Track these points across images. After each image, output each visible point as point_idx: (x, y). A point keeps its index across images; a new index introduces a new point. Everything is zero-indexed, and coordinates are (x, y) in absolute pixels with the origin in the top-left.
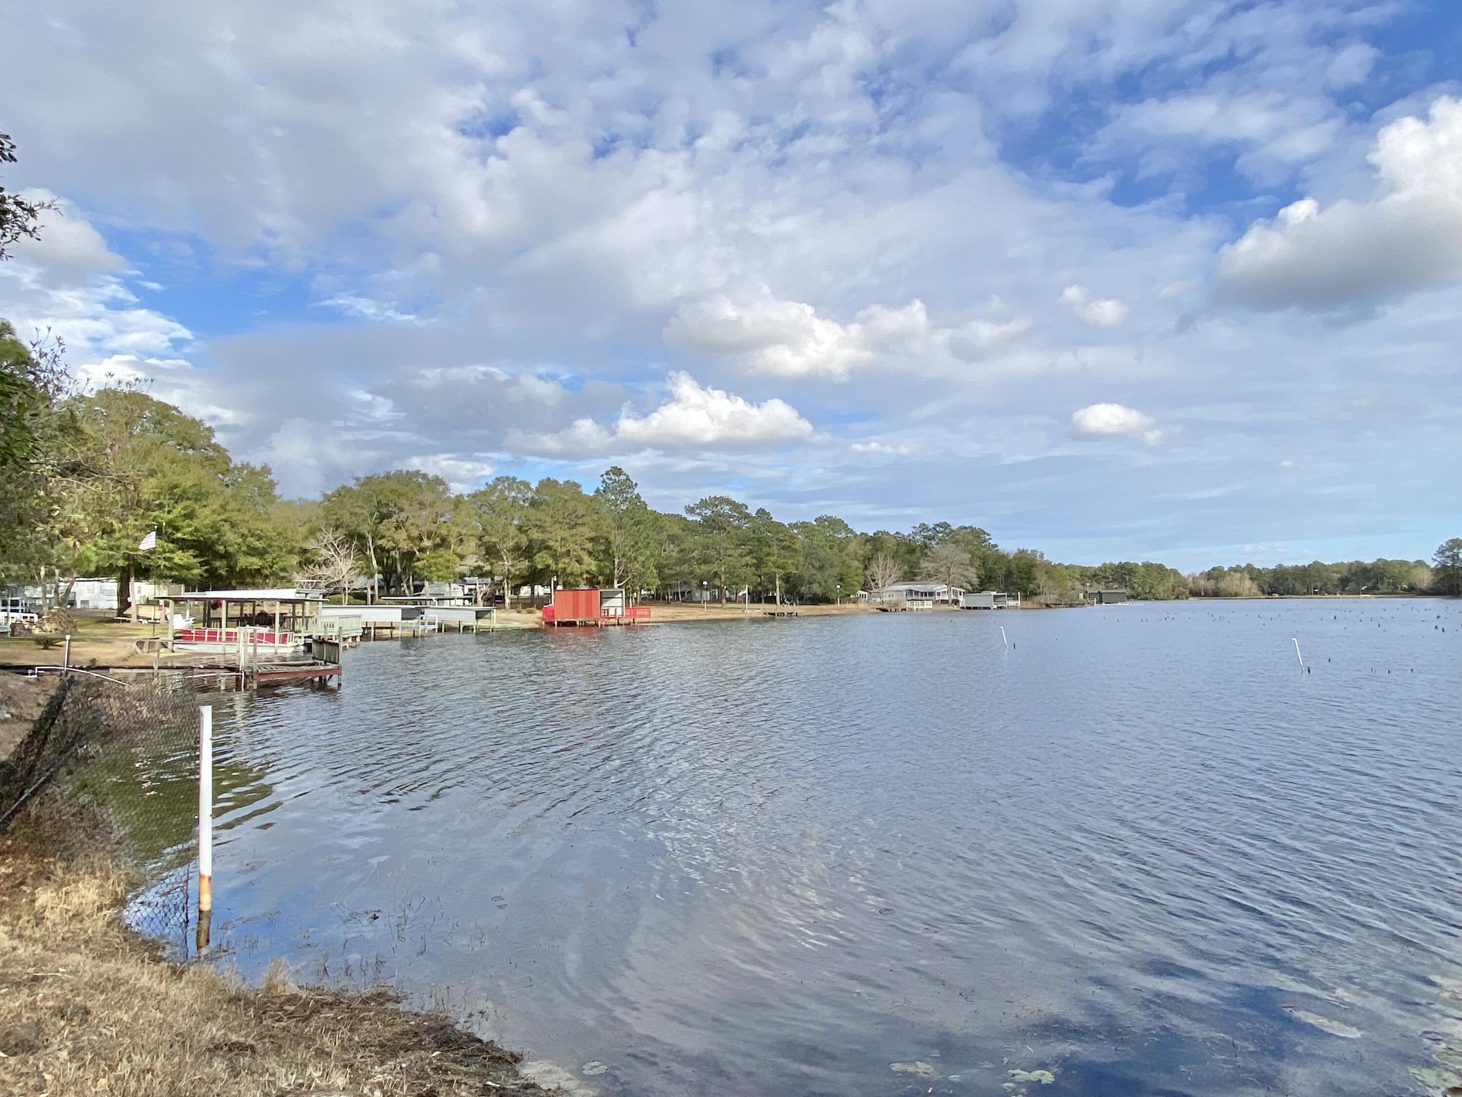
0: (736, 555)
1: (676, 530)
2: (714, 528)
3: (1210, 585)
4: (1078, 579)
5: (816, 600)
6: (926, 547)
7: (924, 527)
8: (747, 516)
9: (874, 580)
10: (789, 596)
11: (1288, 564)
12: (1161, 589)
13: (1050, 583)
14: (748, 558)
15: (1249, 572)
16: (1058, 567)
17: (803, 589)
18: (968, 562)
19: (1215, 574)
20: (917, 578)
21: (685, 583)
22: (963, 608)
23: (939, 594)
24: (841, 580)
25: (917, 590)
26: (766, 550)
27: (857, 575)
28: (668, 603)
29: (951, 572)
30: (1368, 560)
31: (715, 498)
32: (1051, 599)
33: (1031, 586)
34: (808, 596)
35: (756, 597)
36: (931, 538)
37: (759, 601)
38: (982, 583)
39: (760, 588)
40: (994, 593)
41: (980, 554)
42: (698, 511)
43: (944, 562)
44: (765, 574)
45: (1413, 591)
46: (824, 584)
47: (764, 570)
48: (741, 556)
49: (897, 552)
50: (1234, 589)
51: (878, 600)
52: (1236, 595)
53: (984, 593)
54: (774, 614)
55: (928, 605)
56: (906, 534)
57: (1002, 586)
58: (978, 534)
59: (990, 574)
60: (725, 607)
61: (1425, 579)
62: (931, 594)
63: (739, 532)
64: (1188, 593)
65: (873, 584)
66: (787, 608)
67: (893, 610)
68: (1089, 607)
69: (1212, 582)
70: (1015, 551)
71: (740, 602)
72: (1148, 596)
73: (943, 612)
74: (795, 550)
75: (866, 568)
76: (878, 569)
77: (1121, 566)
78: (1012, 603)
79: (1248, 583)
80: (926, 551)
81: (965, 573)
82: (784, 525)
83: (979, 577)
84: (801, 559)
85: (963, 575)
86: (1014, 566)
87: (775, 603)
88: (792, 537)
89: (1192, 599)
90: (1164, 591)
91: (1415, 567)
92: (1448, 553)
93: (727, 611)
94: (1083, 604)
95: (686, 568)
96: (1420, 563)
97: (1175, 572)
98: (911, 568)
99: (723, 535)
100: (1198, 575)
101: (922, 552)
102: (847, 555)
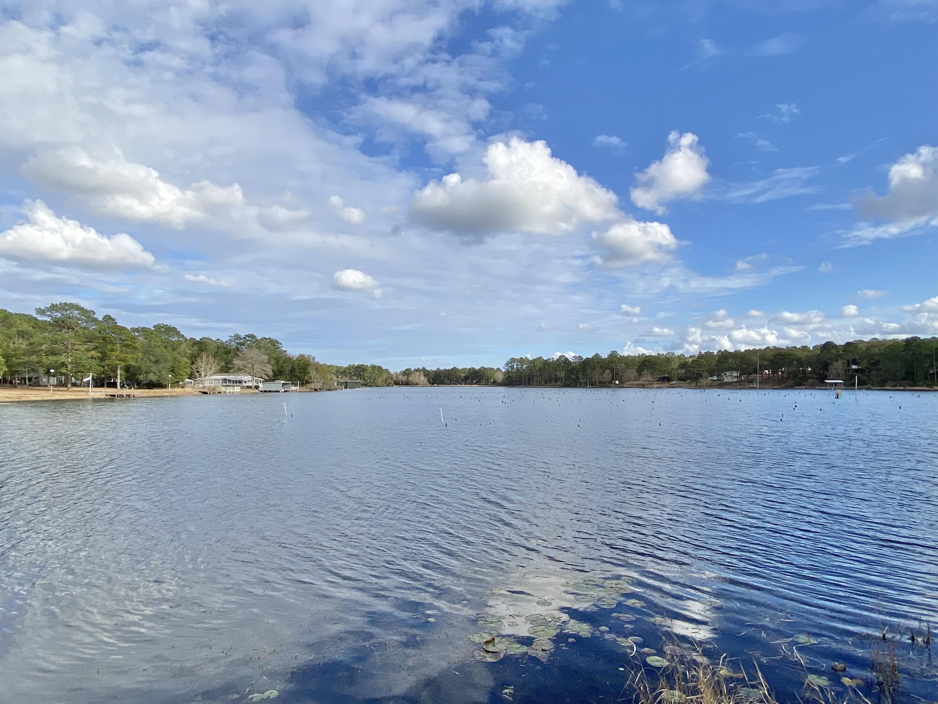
0: (83, 349)
1: (26, 327)
2: (64, 327)
3: (404, 378)
4: (334, 374)
5: (151, 385)
6: (238, 350)
7: (237, 337)
8: (95, 320)
9: (198, 372)
10: (129, 382)
11: (442, 368)
12: (380, 380)
13: (318, 376)
14: (93, 352)
15: (424, 372)
16: (323, 366)
17: (141, 377)
18: (266, 361)
19: (407, 372)
20: (230, 371)
21: (33, 370)
22: (262, 391)
23: (245, 382)
24: (173, 371)
25: (230, 379)
26: (109, 346)
27: (185, 368)
28: (16, 387)
29: (255, 368)
30: (477, 367)
31: (65, 304)
32: (318, 386)
33: (306, 378)
34: (145, 382)
35: (99, 383)
36: (242, 344)
37: (102, 386)
38: (275, 375)
39: (103, 376)
40: (283, 382)
41: (275, 356)
42: (49, 313)
43: (250, 361)
44: (108, 365)
45: (495, 383)
46: (158, 374)
47: (107, 362)
48: (88, 350)
49: (217, 353)
50: (416, 381)
51: (201, 386)
52: (417, 384)
53: (276, 382)
54: (114, 396)
55: (237, 389)
56: (224, 341)
57: (288, 377)
58: (274, 343)
59: (280, 369)
60: (70, 390)
61: (500, 377)
62: (240, 382)
63: (86, 332)
64: (393, 382)
65: (197, 374)
66: (126, 391)
67: (212, 393)
68: (339, 391)
69: (406, 377)
70: (298, 355)
71: (84, 386)
72: (373, 384)
73: (246, 394)
74: (135, 348)
75: (193, 363)
76: (202, 364)
77: (359, 367)
78: (293, 388)
79: (423, 378)
80: (238, 353)
81: (264, 368)
82: (126, 328)
83: (273, 371)
84: (140, 355)
85: (263, 370)
86: (296, 364)
87: (116, 387)
88: (134, 338)
89: (395, 386)
90: (381, 382)
91: (496, 371)
92: (510, 365)
93: (72, 393)
94: (336, 389)
95: (34, 358)
96: (498, 369)
97: (387, 371)
98: (227, 363)
99: (71, 333)
100: (399, 372)
101: (235, 354)
102: (178, 353)
